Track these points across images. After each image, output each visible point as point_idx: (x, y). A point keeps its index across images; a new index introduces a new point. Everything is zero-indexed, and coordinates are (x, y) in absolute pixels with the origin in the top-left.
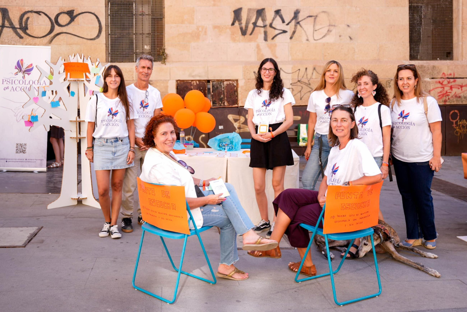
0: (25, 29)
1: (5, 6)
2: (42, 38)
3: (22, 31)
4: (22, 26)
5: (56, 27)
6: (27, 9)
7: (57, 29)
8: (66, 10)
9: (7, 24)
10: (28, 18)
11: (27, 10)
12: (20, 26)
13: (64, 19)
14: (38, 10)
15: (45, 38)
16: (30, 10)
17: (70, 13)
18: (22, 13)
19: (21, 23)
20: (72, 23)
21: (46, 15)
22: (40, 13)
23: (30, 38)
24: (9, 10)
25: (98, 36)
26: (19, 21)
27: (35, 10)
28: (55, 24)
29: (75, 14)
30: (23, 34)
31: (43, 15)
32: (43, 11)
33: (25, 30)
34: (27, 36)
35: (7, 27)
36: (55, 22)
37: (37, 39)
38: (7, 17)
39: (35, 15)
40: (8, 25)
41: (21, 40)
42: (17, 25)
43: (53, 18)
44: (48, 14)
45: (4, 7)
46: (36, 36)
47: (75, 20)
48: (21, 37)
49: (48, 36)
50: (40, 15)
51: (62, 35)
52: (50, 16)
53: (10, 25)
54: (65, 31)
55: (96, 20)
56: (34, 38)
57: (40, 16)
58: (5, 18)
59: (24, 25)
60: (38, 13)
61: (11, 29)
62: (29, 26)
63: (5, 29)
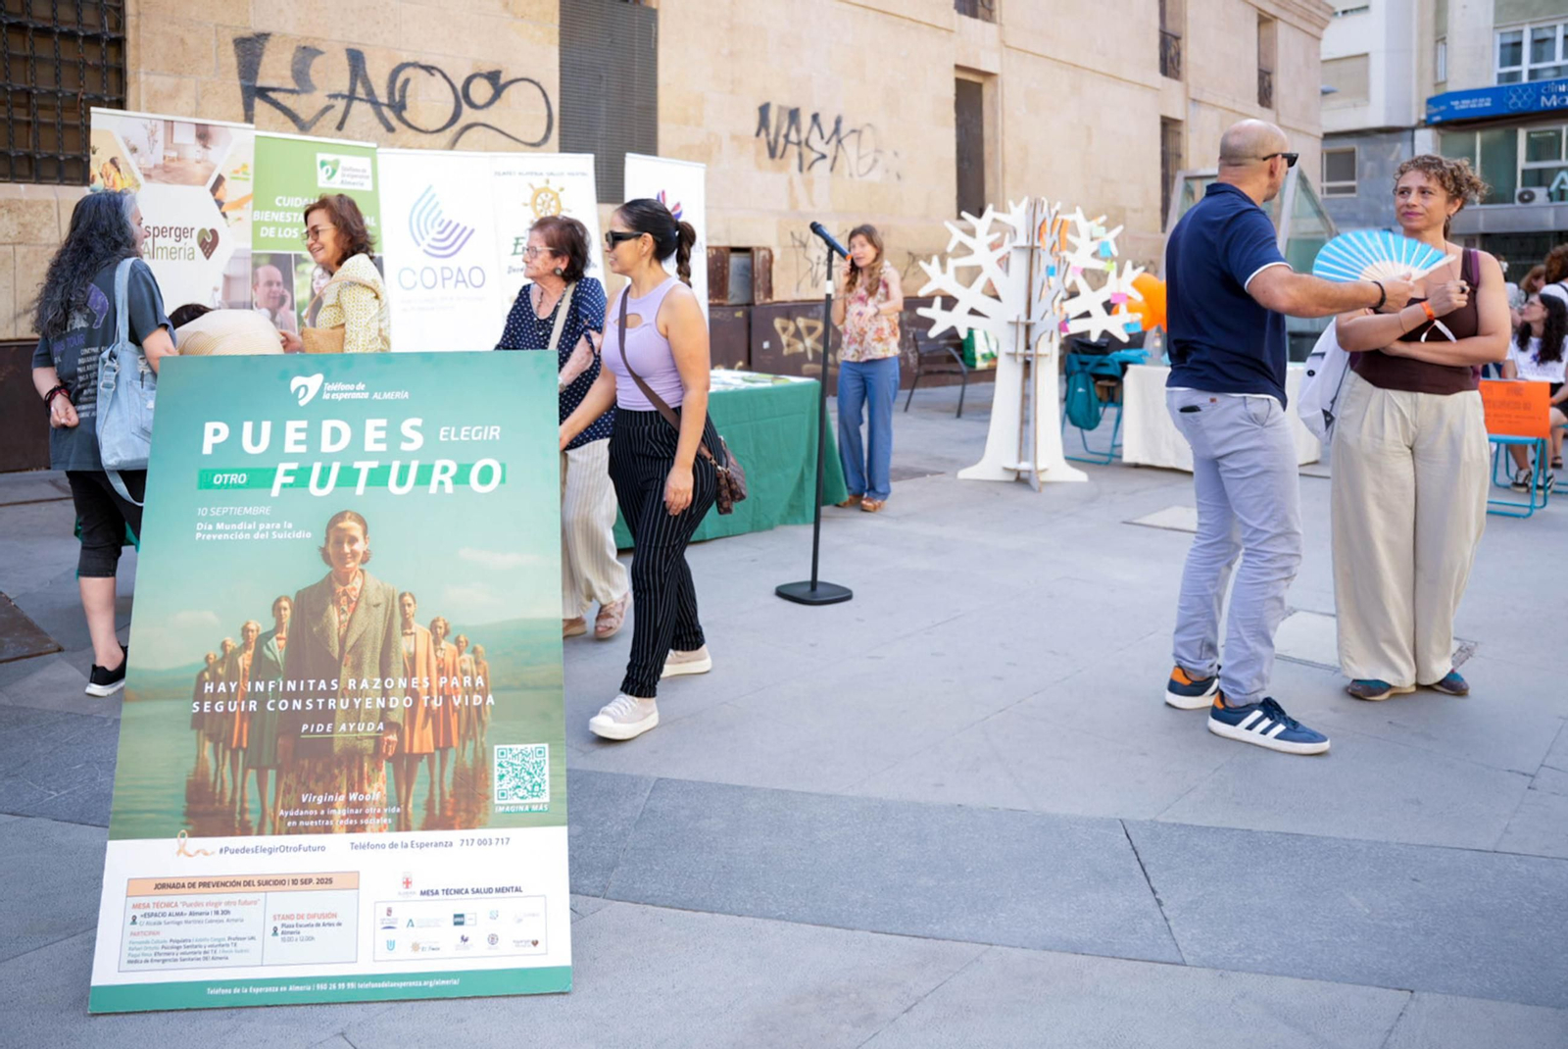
0: (399, 107)
1: (359, 44)
2: (435, 135)
3: (395, 112)
4: (394, 100)
5: (465, 107)
6: (407, 58)
7: (468, 115)
8: (487, 68)
9: (360, 91)
10: (407, 81)
11: (405, 61)
12: (389, 98)
13: (481, 91)
14: (430, 63)
15: (441, 134)
16: (411, 59)
17: (493, 77)
18: (394, 66)
19: (391, 94)
20: (497, 103)
21: (445, 76)
22: (434, 72)
23: (411, 132)
24: (366, 56)
25: (546, 138)
26: (388, 87)
27: (423, 63)
28: (463, 102)
29: (502, 81)
30: (394, 122)
31: (438, 75)
32: (439, 67)
33: (400, 112)
34: (405, 127)
35: (361, 100)
36: (463, 96)
37: (423, 136)
38: (361, 72)
39: (423, 73)
40: (363, 96)
41: (390, 135)
42: (383, 98)
43: (459, 86)
44: (449, 75)
45: (357, 47)
46: (423, 128)
47: (505, 94)
48: (391, 129)
49: (448, 131)
50: (432, 75)
51: (475, 129)
52: (454, 81)
53: (367, 95)
54: (482, 121)
55: (543, 99)
56: (418, 133)
57: (431, 78)
58: (356, 75)
59: (397, 98)
60: (429, 69)
61: (367, 107)
62: (409, 102)
63: (356, 104)
